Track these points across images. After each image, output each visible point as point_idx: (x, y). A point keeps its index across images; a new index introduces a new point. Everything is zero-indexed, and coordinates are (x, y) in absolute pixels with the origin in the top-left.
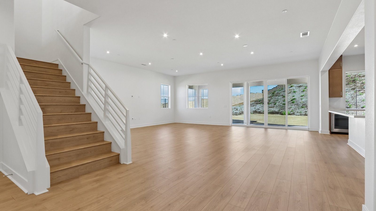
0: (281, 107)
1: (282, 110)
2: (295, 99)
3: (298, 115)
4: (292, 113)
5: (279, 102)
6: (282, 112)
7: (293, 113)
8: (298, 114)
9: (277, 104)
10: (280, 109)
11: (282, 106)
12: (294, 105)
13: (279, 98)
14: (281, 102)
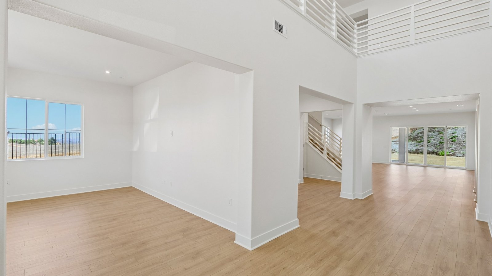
0: (437, 146)
1: (438, 150)
2: (456, 136)
3: (460, 157)
4: (451, 153)
5: (434, 139)
6: (438, 152)
7: (453, 154)
8: (460, 155)
9: (432, 142)
10: (435, 149)
11: (439, 144)
12: (455, 144)
13: (434, 134)
14: (436, 140)
